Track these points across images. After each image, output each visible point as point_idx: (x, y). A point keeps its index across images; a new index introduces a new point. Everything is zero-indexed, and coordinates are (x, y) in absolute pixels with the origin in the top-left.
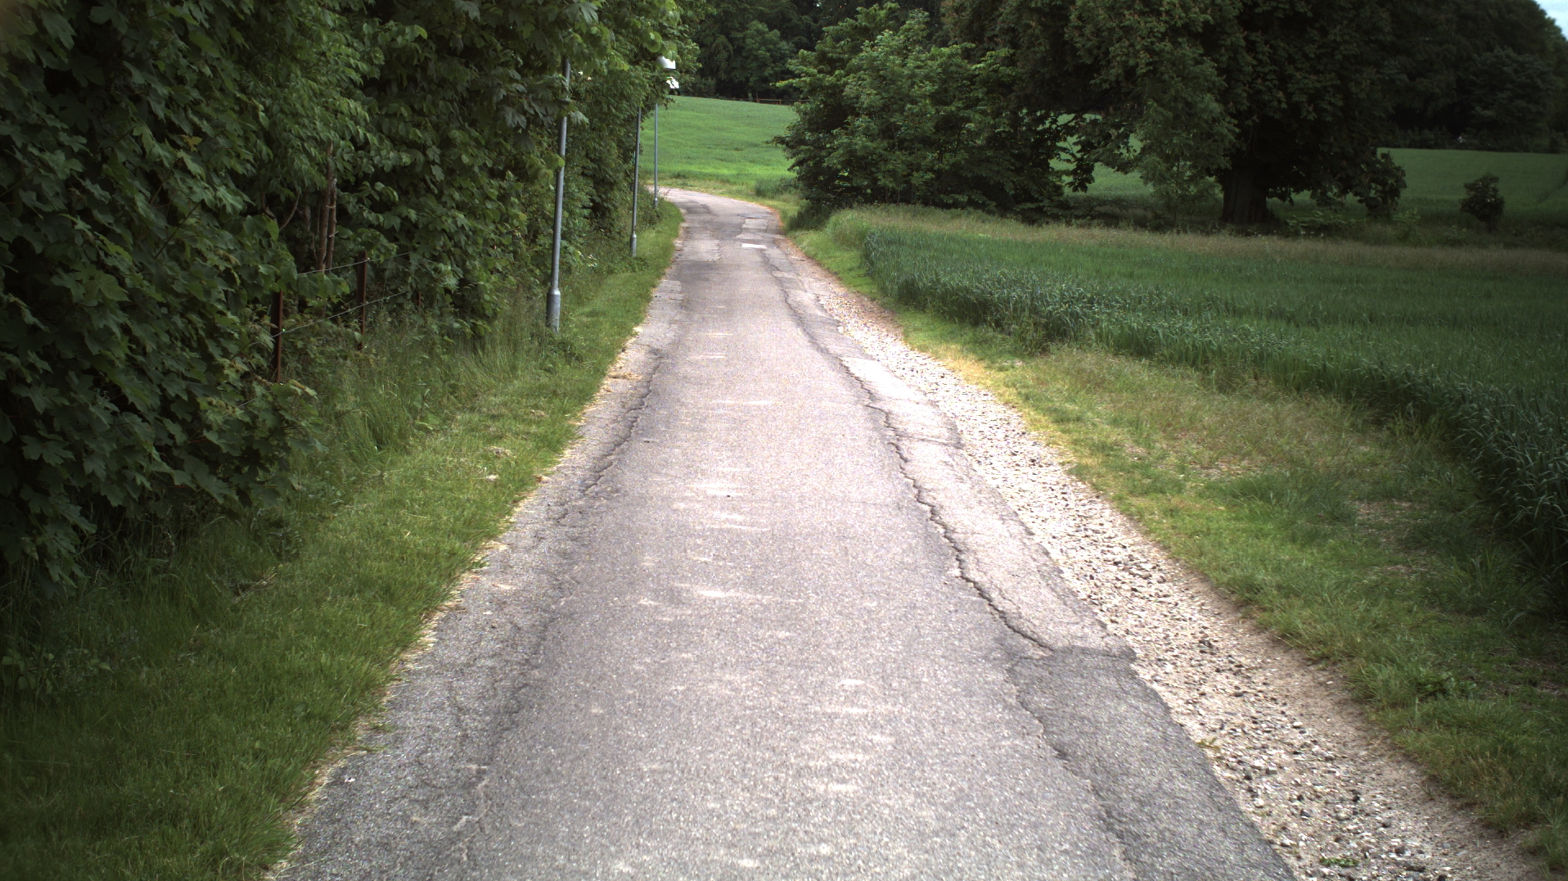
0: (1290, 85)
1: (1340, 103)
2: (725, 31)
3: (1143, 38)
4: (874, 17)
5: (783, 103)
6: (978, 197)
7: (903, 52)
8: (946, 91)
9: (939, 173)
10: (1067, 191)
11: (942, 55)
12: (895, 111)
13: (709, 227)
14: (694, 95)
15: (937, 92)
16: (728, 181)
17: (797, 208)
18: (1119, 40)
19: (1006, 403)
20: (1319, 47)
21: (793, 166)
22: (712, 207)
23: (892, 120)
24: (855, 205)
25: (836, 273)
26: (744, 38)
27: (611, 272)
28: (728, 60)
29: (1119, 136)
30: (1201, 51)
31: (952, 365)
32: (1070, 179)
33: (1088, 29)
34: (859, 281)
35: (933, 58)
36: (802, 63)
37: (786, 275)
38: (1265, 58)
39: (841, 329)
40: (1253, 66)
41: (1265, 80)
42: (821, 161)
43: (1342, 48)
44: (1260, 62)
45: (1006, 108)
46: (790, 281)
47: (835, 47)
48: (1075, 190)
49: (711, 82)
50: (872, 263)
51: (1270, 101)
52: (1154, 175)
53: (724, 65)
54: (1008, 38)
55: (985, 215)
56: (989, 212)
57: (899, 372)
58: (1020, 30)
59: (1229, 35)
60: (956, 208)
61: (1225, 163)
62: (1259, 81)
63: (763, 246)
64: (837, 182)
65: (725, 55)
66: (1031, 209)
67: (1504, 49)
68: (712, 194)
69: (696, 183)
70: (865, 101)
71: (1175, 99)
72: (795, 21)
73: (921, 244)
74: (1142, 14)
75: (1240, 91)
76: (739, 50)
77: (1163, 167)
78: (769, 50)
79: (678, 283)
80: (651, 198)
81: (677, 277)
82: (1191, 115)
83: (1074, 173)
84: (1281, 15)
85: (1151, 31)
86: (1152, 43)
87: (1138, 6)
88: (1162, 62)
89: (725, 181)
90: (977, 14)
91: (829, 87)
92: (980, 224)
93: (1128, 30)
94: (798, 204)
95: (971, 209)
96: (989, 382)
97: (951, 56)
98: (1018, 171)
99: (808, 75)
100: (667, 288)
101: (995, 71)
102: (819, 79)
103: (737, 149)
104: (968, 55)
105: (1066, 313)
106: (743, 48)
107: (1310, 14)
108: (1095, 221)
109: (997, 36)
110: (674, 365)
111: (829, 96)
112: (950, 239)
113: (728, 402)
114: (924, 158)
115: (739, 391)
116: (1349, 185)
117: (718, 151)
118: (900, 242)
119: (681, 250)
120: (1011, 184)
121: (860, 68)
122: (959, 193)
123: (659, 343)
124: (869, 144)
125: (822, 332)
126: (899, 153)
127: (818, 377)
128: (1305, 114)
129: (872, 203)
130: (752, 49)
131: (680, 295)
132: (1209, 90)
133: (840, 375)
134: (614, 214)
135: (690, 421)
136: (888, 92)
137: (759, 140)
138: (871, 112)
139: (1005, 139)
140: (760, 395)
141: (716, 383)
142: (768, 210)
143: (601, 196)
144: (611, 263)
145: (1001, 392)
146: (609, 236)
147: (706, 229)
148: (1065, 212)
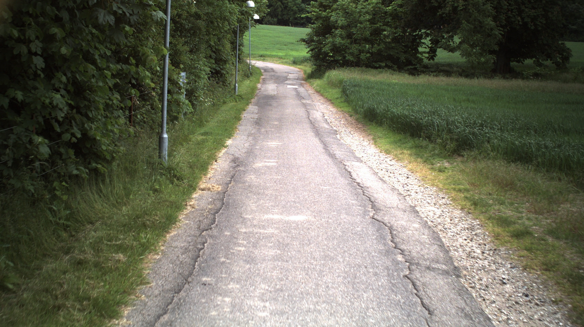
0: (523, 14)
1: (544, 22)
5: (303, 27)
6: (390, 64)
8: (374, 18)
9: (372, 54)
10: (426, 61)
12: (353, 27)
13: (273, 78)
14: (269, 24)
15: (371, 19)
16: (282, 58)
17: (311, 69)
21: (309, 51)
22: (275, 69)
23: (352, 31)
25: (330, 100)
26: (288, 3)
27: (224, 103)
28: (282, 11)
29: (449, 37)
31: (410, 167)
32: (427, 55)
34: (342, 105)
36: (312, 7)
37: (308, 102)
38: (512, 3)
39: (338, 136)
40: (507, 6)
41: (512, 12)
42: (321, 49)
44: (510, 4)
45: (400, 26)
46: (310, 105)
48: (429, 60)
49: (275, 20)
50: (347, 96)
51: (515, 21)
52: (466, 53)
53: (280, 13)
55: (392, 72)
56: (394, 70)
57: (381, 174)
60: (380, 68)
61: (497, 48)
62: (510, 12)
63: (296, 87)
64: (327, 58)
65: (280, 9)
66: (411, 68)
68: (275, 63)
70: (340, 23)
71: (475, 20)
73: (369, 87)
75: (502, 17)
76: (286, 7)
77: (469, 49)
78: (297, 7)
79: (257, 107)
80: (248, 65)
81: (257, 104)
82: (481, 27)
83: (428, 53)
88: (469, 4)
89: (280, 58)
91: (324, 17)
94: (311, 67)
95: (386, 69)
97: (377, 3)
98: (405, 52)
99: (314, 12)
100: (251, 111)
101: (395, 10)
102: (320, 14)
103: (285, 45)
104: (384, 3)
106: (287, 7)
108: (441, 74)
110: (245, 172)
111: (324, 21)
112: (381, 83)
113: (276, 217)
114: (365, 47)
115: (283, 203)
116: (549, 56)
117: (278, 46)
118: (359, 86)
119: (260, 89)
120: (403, 58)
121: (337, 9)
122: (381, 62)
123: (240, 153)
124: (342, 41)
125: (329, 139)
126: (355, 45)
127: (334, 185)
128: (530, 27)
129: (343, 67)
130: (291, 7)
131: (257, 115)
132: (489, 16)
133: (347, 182)
134: (227, 75)
135: (245, 247)
136: (350, 19)
137: (294, 41)
138: (342, 27)
139: (400, 38)
140: (297, 207)
141: (269, 192)
142: (298, 70)
143: (220, 67)
144: (224, 99)
145: (453, 195)
146: (224, 86)
147: (272, 79)
148: (426, 70)
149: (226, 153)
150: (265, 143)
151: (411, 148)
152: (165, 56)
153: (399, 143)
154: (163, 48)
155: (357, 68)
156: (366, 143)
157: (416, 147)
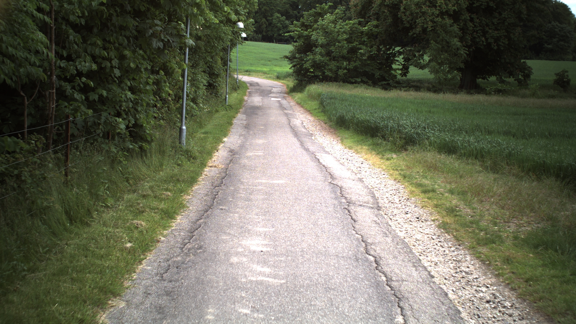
0: (487, 35)
1: (507, 43)
2: (265, 17)
3: (430, 16)
4: (323, 8)
5: (287, 44)
6: (365, 79)
7: (335, 22)
8: (351, 37)
9: (349, 70)
10: (399, 77)
11: (350, 24)
12: (332, 45)
13: (259, 91)
14: (253, 41)
15: (348, 38)
16: (266, 73)
17: (293, 84)
18: (420, 17)
19: (395, 180)
20: (499, 20)
21: (291, 67)
22: (259, 83)
23: (331, 49)
24: (316, 83)
25: (309, 111)
26: (272, 20)
27: (217, 111)
28: (266, 27)
29: (420, 55)
30: (452, 22)
31: (365, 157)
32: (400, 72)
33: (408, 13)
34: (319, 114)
35: (346, 25)
36: (295, 27)
37: (289, 112)
38: (477, 24)
39: (313, 138)
40: (473, 27)
41: (477, 33)
42: (302, 65)
43: (508, 20)
44: (475, 26)
45: (375, 45)
46: (291, 114)
47: (308, 21)
48: (402, 76)
49: (260, 36)
50: (324, 107)
51: (479, 42)
52: (434, 70)
53: (264, 29)
54: (375, 17)
55: (367, 87)
56: (369, 85)
57: (342, 161)
58: (380, 13)
59: (463, 15)
60: (356, 83)
61: (462, 66)
62: (475, 33)
63: (280, 99)
64: (308, 73)
65: (265, 26)
66: (384, 84)
67: (555, 23)
68: (260, 78)
69: (254, 74)
70: (320, 42)
71: (442, 40)
72: (291, 13)
73: (343, 99)
74: (429, 7)
75: (467, 37)
76: (270, 24)
77: (437, 67)
78: (281, 24)
79: (245, 116)
80: (236, 80)
81: (245, 113)
82: (448, 47)
83: (401, 70)
84: (483, 7)
85: (433, 14)
86: (433, 18)
87: (428, 4)
88: (437, 26)
89: (265, 73)
90: (363, 7)
91: (306, 36)
92: (366, 90)
93: (424, 13)
94: (293, 82)
95: (362, 84)
96: (384, 167)
97: (354, 24)
98: (380, 69)
99: (297, 31)
100: (240, 119)
101: (371, 30)
102: (302, 33)
103: (269, 61)
104: (360, 23)
105: (414, 133)
106: (272, 23)
107: (495, 7)
108: (411, 89)
109: (371, 16)
110: (239, 158)
111: (305, 40)
112: (355, 96)
113: (263, 181)
114: (343, 64)
115: (269, 174)
116: (511, 74)
117: (262, 62)
118: (335, 98)
119: (247, 101)
120: (377, 74)
121: (317, 29)
122: (357, 78)
123: (234, 147)
124: (321, 58)
125: (305, 139)
126: (333, 62)
127: (306, 166)
128: (493, 47)
129: (323, 82)
130: (275, 24)
131: (245, 122)
132: (456, 37)
133: (315, 164)
134: (219, 88)
135: (244, 194)
136: (329, 38)
137: (278, 57)
138: (322, 46)
139: (375, 56)
140: (279, 177)
141: (258, 169)
142: (282, 84)
143: (212, 80)
144: (217, 108)
145: (391, 173)
146: (216, 97)
147: (257, 92)
148: (399, 85)
149: (224, 146)
150: (253, 141)
151: (369, 145)
152: (185, 70)
153: (360, 142)
154: (184, 63)
155: (335, 83)
156: (334, 143)
157: (373, 145)
